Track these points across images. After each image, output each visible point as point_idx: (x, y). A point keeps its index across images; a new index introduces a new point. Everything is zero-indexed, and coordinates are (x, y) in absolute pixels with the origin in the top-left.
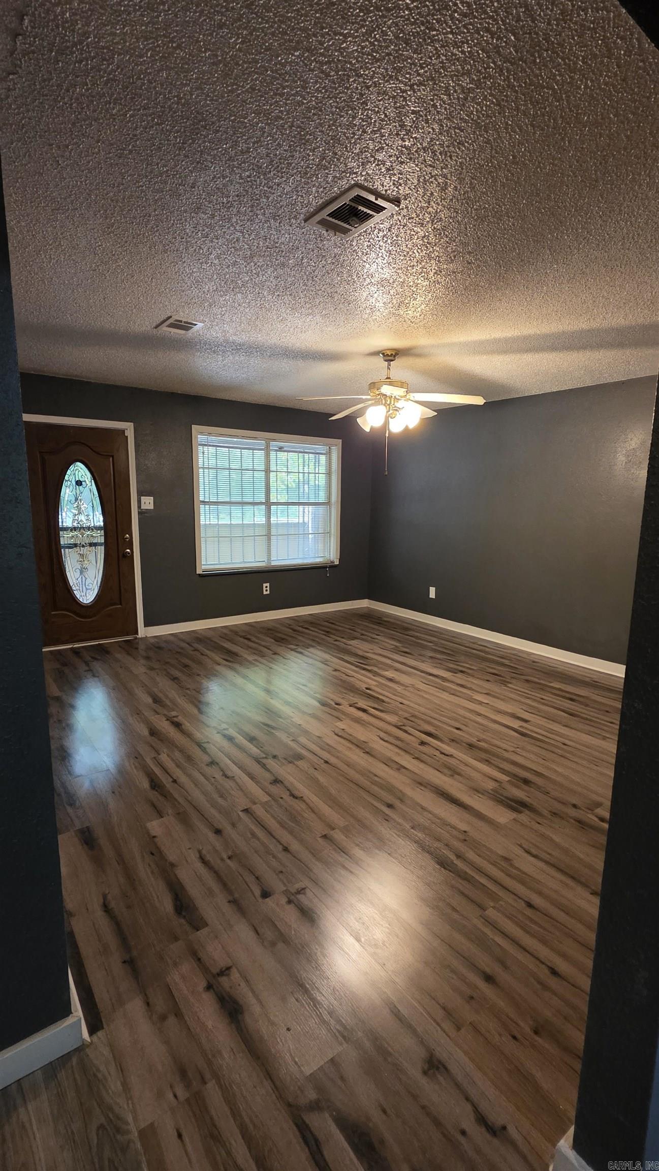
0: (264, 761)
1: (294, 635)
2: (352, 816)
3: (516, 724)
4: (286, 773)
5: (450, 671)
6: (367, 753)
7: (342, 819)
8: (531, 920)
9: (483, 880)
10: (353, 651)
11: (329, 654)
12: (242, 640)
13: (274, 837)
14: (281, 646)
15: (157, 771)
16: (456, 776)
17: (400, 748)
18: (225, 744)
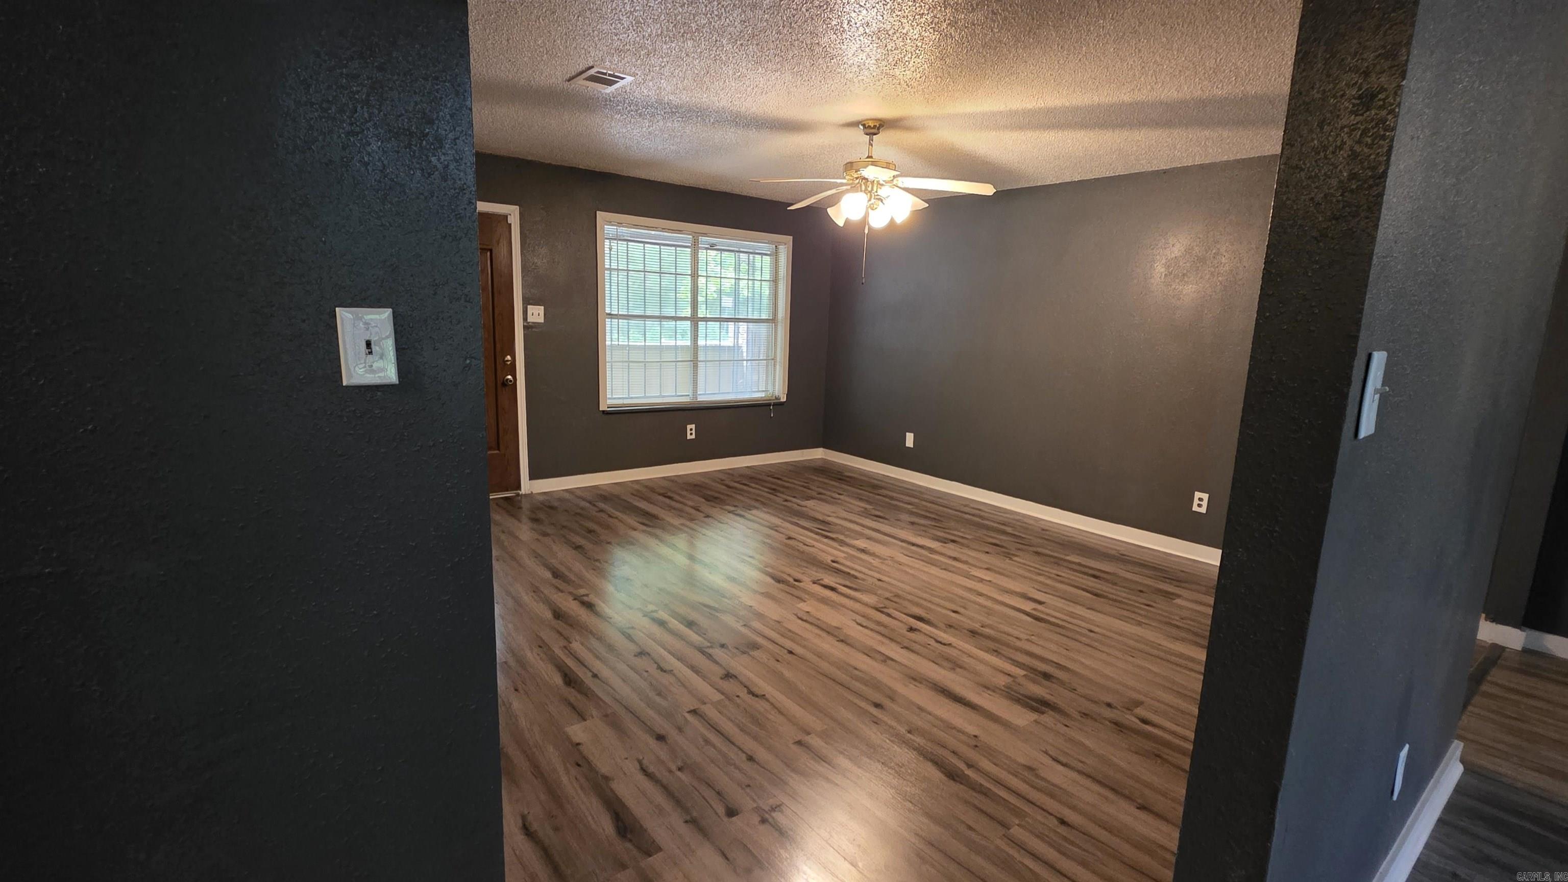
0: (710, 651)
1: (729, 493)
2: (832, 718)
3: (1028, 606)
4: (740, 665)
5: (938, 540)
6: (842, 641)
7: (818, 721)
8: (1065, 839)
9: (1003, 793)
10: (810, 514)
11: (779, 517)
12: (661, 498)
13: (733, 743)
14: (715, 507)
15: (570, 662)
16: (958, 670)
17: (883, 635)
18: (656, 630)
